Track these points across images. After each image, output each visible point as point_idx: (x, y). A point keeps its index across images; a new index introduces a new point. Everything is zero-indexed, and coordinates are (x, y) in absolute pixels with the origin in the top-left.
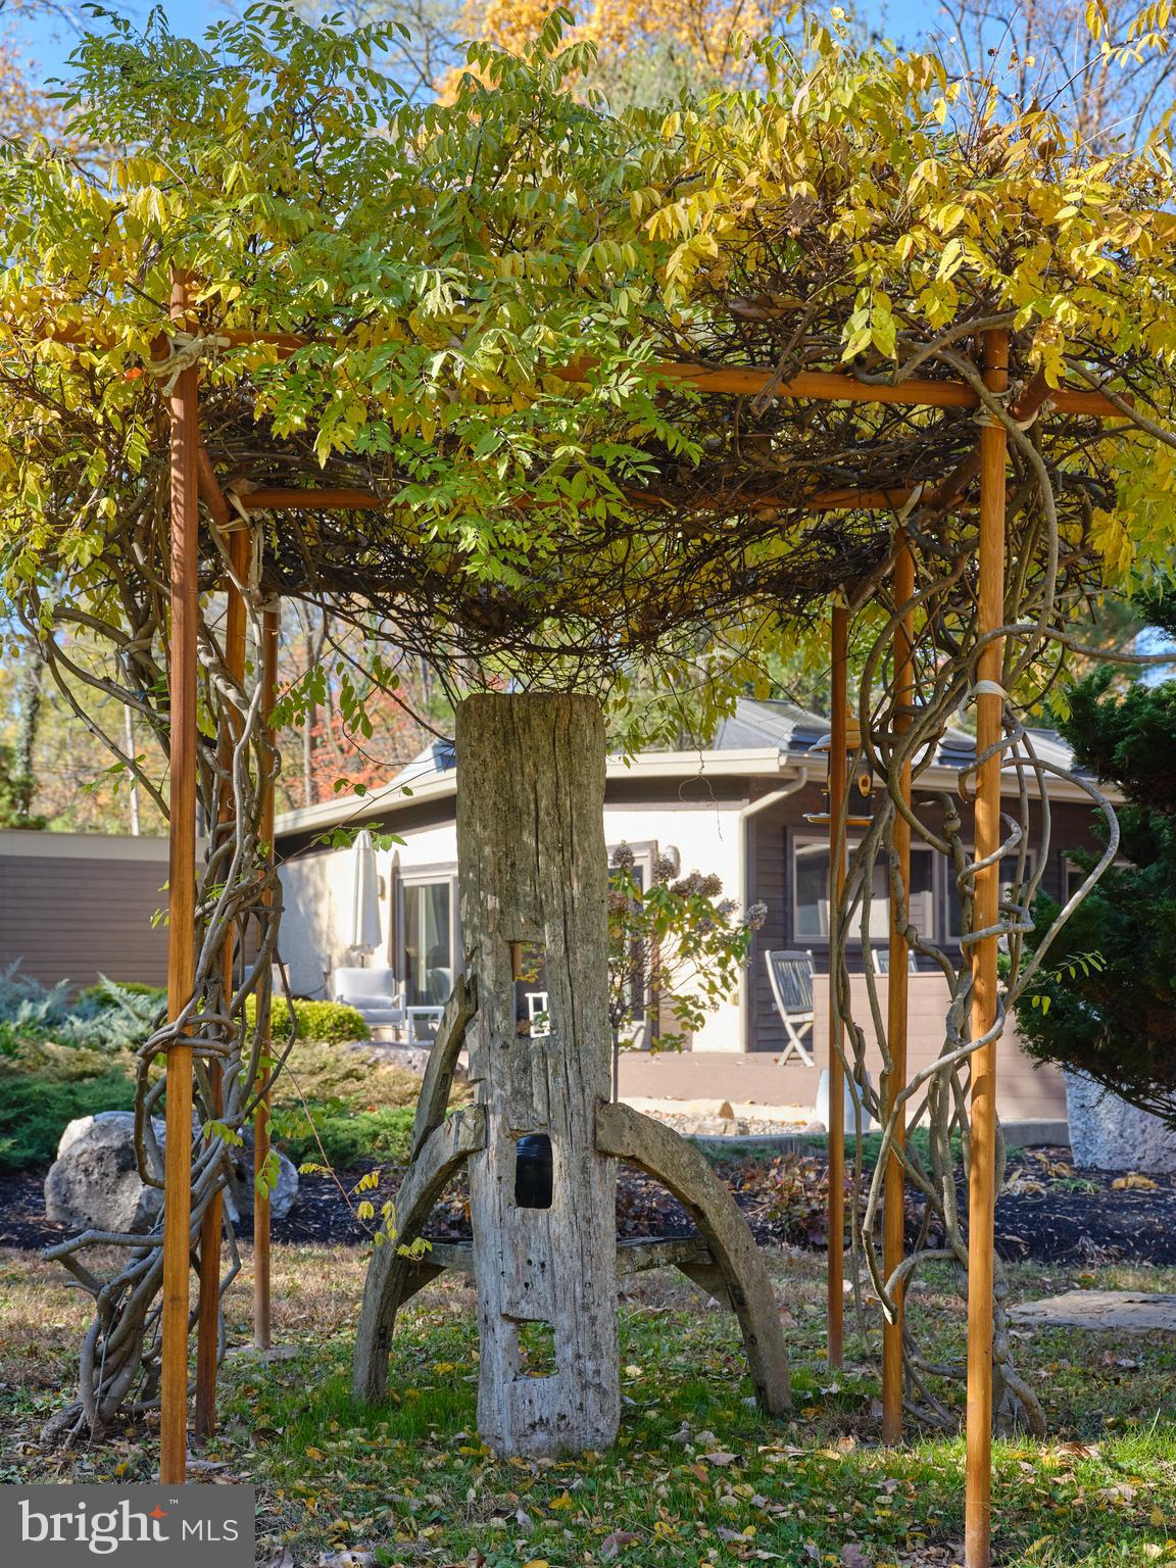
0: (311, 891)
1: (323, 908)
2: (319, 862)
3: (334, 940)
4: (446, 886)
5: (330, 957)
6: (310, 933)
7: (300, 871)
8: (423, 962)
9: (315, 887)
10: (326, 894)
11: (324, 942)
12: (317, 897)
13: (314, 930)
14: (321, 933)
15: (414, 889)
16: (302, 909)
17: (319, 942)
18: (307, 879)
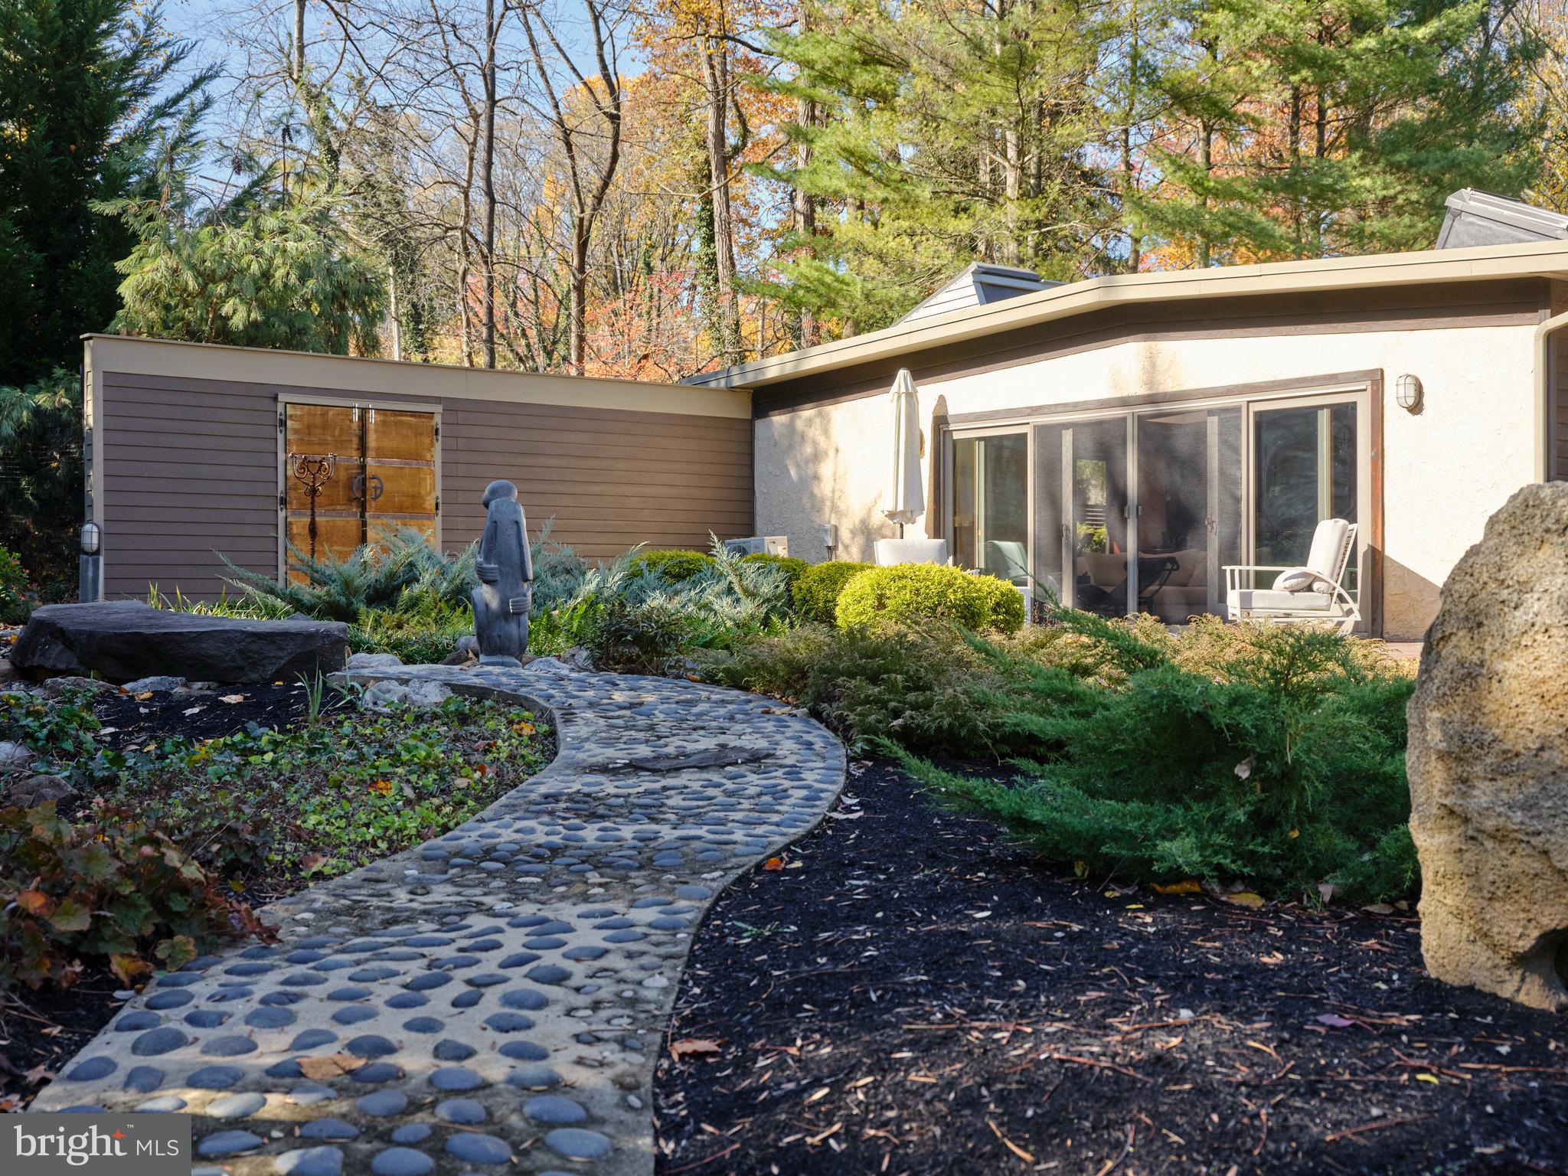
0: (808, 450)
1: (826, 469)
2: (820, 414)
3: (842, 507)
4: (1023, 437)
5: (836, 528)
6: (805, 500)
7: (791, 426)
8: (980, 533)
9: (815, 444)
10: (831, 453)
11: (827, 510)
12: (817, 457)
13: (812, 495)
14: (823, 501)
15: (969, 442)
16: (793, 472)
17: (819, 510)
18: (803, 437)
